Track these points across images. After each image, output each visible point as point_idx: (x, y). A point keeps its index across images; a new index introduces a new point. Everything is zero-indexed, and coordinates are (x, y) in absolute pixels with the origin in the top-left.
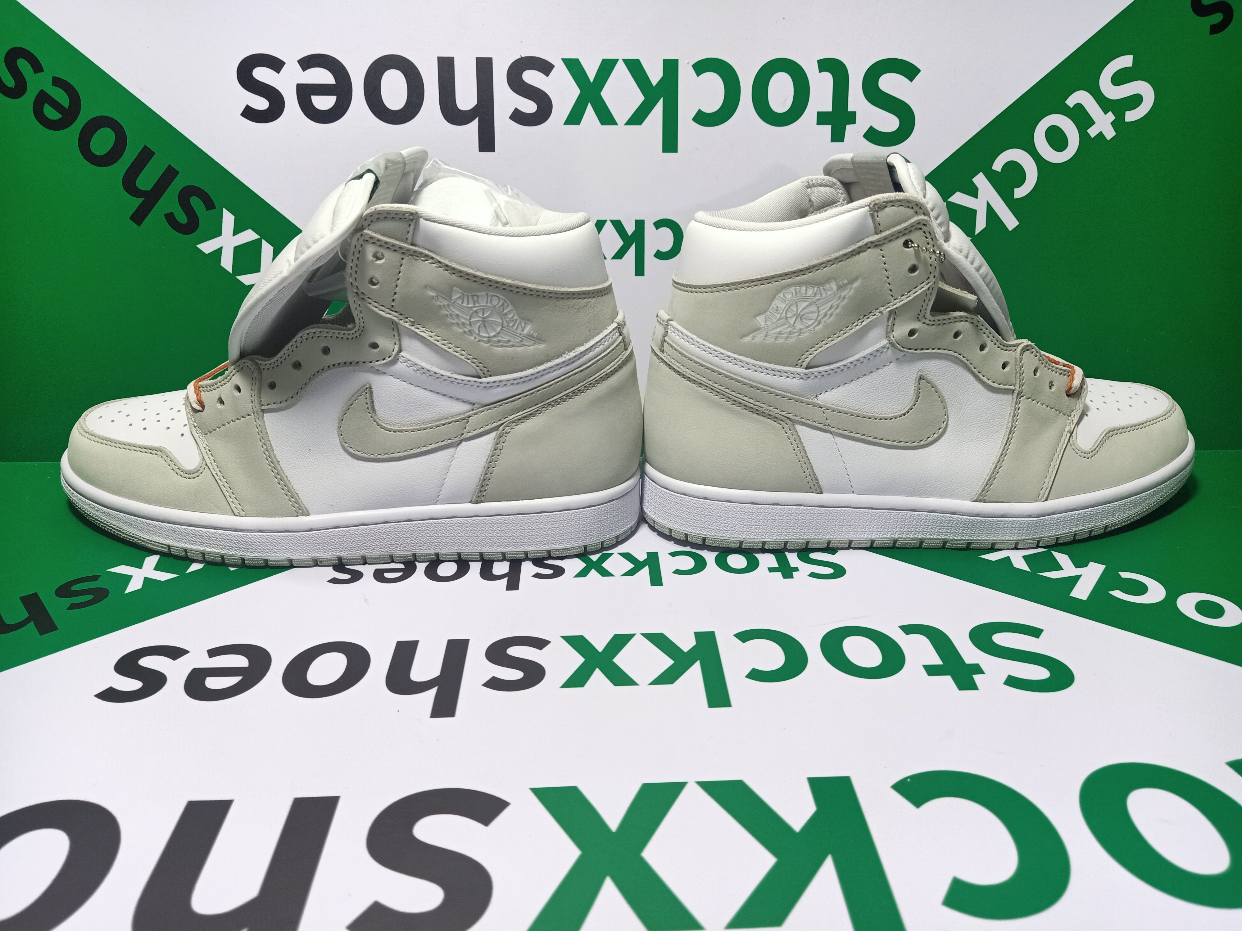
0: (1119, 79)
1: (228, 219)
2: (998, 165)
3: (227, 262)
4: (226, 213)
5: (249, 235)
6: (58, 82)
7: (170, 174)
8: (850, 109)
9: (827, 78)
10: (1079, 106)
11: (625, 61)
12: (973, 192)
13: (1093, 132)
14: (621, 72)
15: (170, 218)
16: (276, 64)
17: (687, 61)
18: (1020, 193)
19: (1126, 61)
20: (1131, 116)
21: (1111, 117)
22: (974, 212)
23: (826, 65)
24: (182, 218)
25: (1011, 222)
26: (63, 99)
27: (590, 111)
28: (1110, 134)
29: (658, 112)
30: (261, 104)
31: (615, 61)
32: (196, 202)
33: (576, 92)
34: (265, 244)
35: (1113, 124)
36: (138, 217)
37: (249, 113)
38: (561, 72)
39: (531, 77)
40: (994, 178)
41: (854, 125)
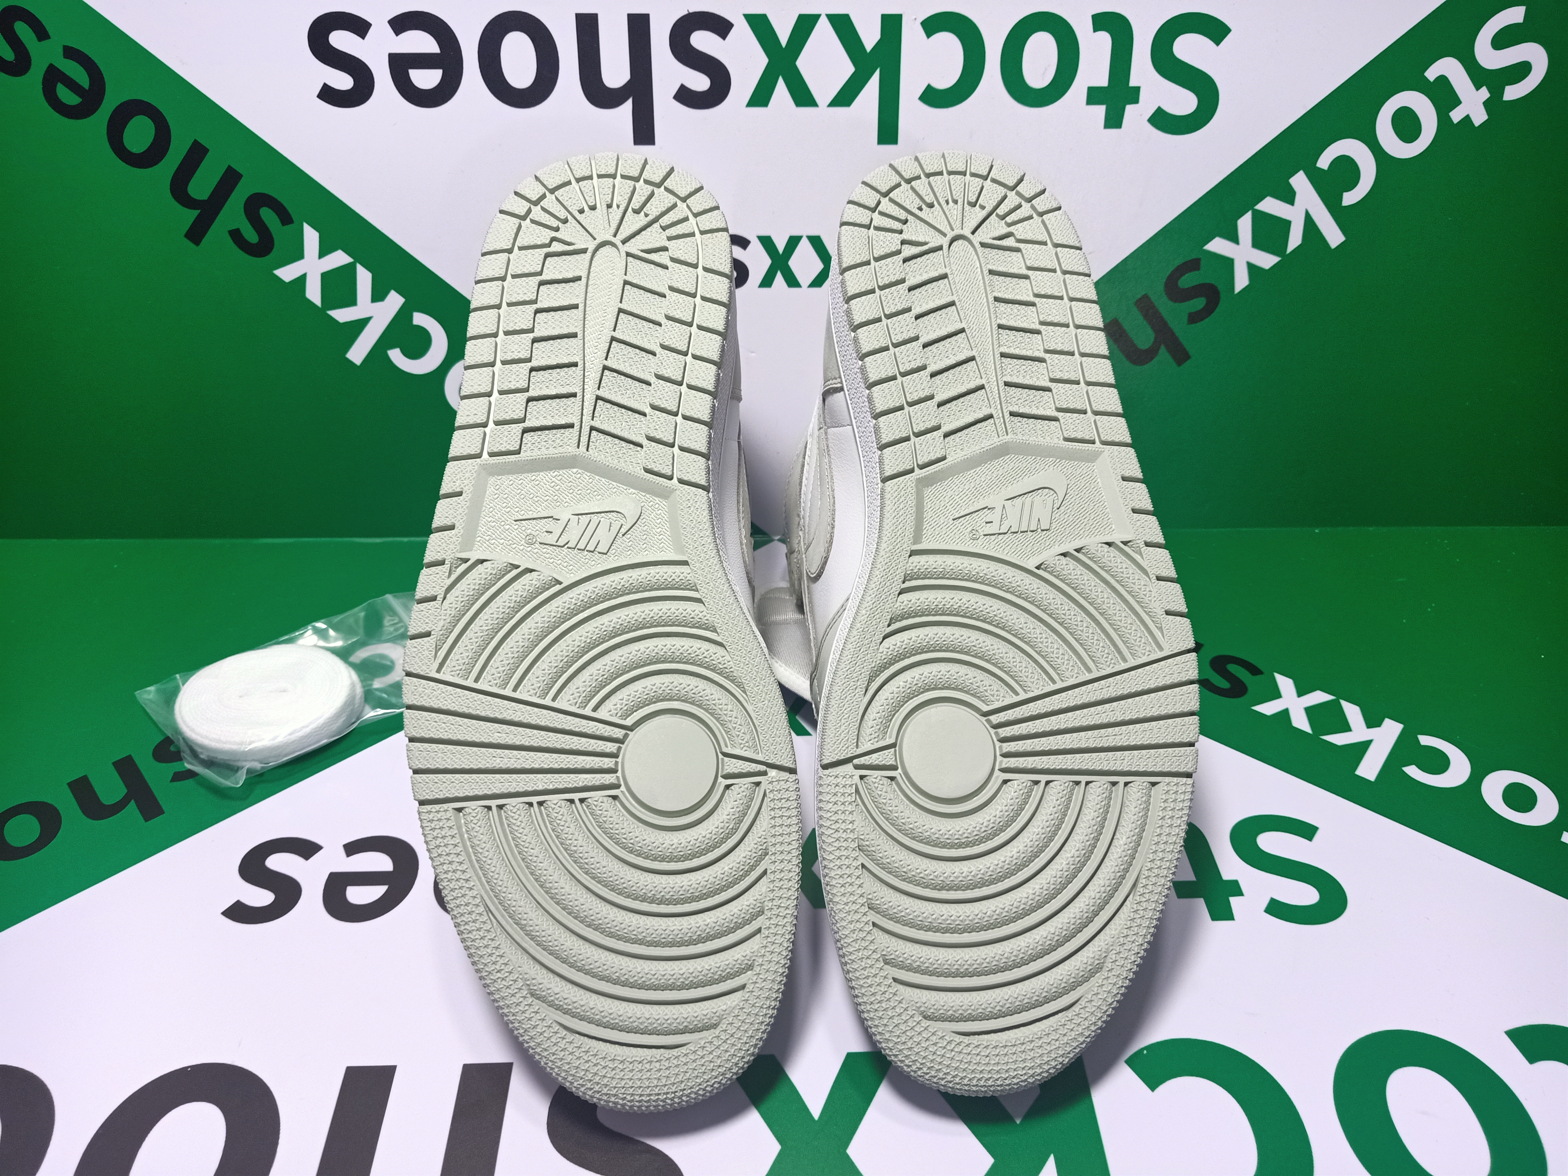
0: (1502, 41)
1: (311, 237)
2: (1324, 162)
3: (314, 293)
4: (306, 227)
5: (339, 259)
6: (70, 53)
7: (231, 178)
8: (1133, 83)
9: (1105, 39)
10: (1443, 80)
11: (829, 16)
12: (1289, 197)
13: (1456, 115)
14: (823, 32)
15: (236, 235)
16: (360, 27)
17: (914, 17)
18: (1350, 198)
19: (1515, 15)
20: (1513, 92)
21: (1484, 93)
22: (1288, 223)
23: (1103, 21)
24: (251, 236)
25: (1334, 236)
26: (80, 76)
27: (781, 87)
28: (1479, 117)
29: (872, 87)
30: (343, 81)
31: (816, 17)
32: (267, 215)
33: (762, 61)
34: (359, 268)
35: (1486, 104)
36: (196, 234)
37: (328, 95)
38: (742, 32)
39: (703, 40)
40: (1317, 179)
41: (1136, 105)
